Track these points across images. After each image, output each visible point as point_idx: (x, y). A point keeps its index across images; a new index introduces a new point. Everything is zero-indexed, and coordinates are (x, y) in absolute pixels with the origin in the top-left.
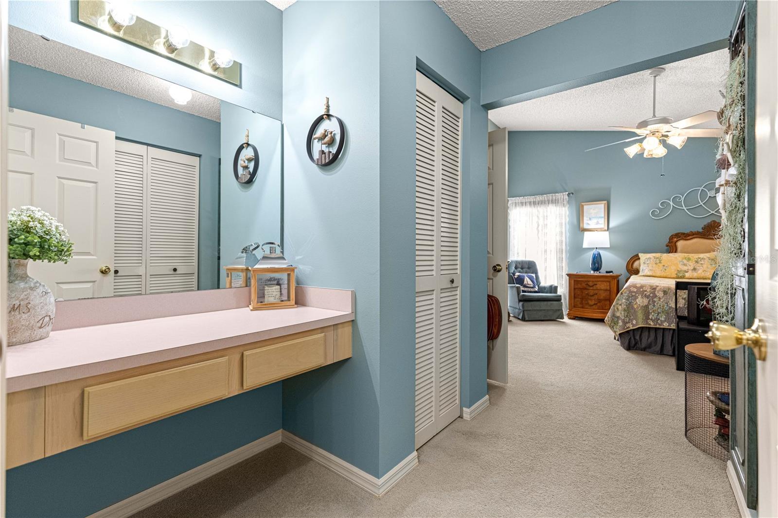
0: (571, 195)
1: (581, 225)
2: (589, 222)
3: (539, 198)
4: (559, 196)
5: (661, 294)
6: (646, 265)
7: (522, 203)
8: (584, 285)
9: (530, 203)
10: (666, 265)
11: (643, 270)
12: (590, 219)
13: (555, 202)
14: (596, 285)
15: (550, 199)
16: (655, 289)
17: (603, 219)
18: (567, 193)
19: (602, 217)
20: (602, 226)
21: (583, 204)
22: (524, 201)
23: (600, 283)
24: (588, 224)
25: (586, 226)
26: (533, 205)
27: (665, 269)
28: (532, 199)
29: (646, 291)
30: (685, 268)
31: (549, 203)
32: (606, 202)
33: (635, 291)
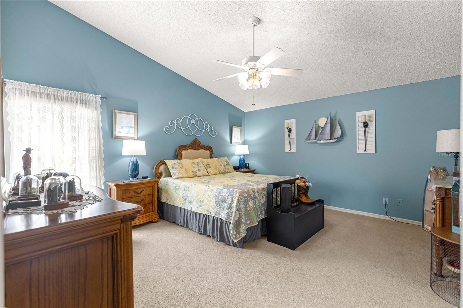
0: (104, 99)
1: (114, 132)
2: (121, 130)
3: (62, 93)
4: (91, 97)
5: (257, 195)
6: (175, 169)
7: (34, 94)
8: (132, 193)
9: (48, 95)
10: (186, 169)
11: (173, 173)
12: (122, 128)
13: (86, 103)
14: (143, 191)
15: (79, 98)
16: (254, 191)
17: (133, 129)
18: (100, 96)
19: (132, 127)
20: (132, 135)
21: (116, 111)
22: (38, 91)
23: (146, 188)
24: (120, 132)
25: (118, 134)
26: (52, 100)
27: (187, 172)
28: (51, 91)
29: (251, 194)
30: (195, 170)
31: (77, 103)
32: (135, 114)
33: (246, 195)
